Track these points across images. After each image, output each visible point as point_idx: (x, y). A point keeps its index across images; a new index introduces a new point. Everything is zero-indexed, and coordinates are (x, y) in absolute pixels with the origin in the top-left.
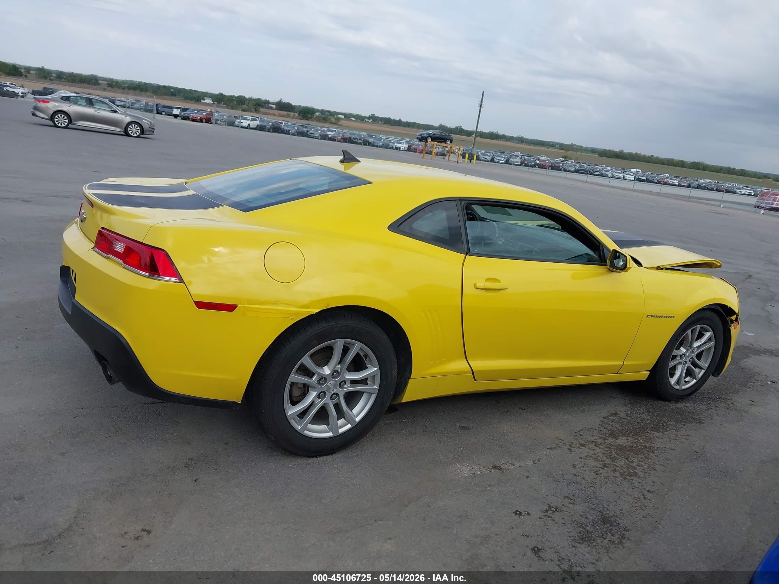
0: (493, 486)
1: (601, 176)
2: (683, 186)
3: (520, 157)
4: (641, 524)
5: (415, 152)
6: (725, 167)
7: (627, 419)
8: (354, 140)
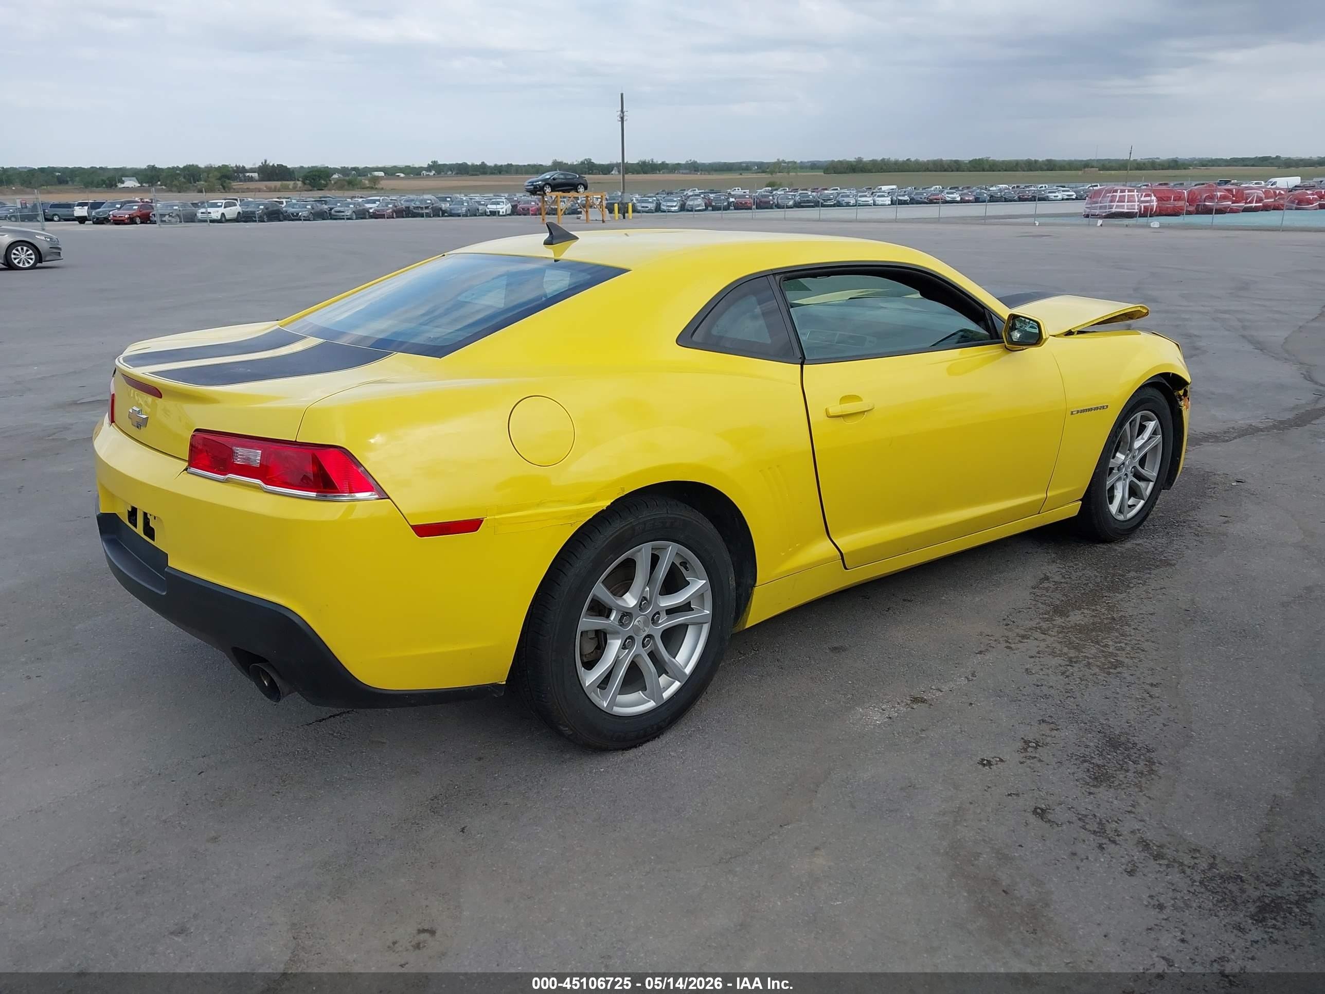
0: (927, 729)
1: (838, 206)
2: (968, 201)
3: (702, 196)
4: (1165, 736)
5: (525, 215)
6: (1022, 160)
7: (1067, 583)
8: (415, 211)
